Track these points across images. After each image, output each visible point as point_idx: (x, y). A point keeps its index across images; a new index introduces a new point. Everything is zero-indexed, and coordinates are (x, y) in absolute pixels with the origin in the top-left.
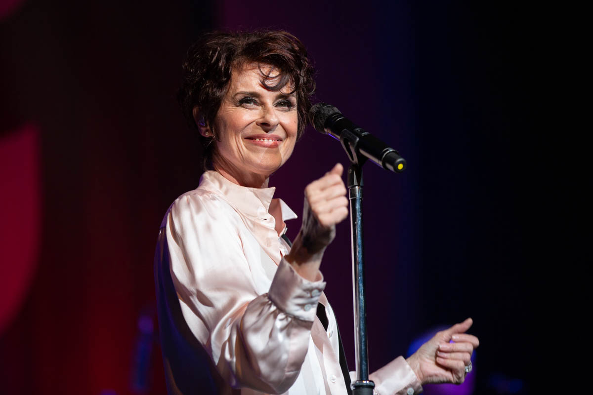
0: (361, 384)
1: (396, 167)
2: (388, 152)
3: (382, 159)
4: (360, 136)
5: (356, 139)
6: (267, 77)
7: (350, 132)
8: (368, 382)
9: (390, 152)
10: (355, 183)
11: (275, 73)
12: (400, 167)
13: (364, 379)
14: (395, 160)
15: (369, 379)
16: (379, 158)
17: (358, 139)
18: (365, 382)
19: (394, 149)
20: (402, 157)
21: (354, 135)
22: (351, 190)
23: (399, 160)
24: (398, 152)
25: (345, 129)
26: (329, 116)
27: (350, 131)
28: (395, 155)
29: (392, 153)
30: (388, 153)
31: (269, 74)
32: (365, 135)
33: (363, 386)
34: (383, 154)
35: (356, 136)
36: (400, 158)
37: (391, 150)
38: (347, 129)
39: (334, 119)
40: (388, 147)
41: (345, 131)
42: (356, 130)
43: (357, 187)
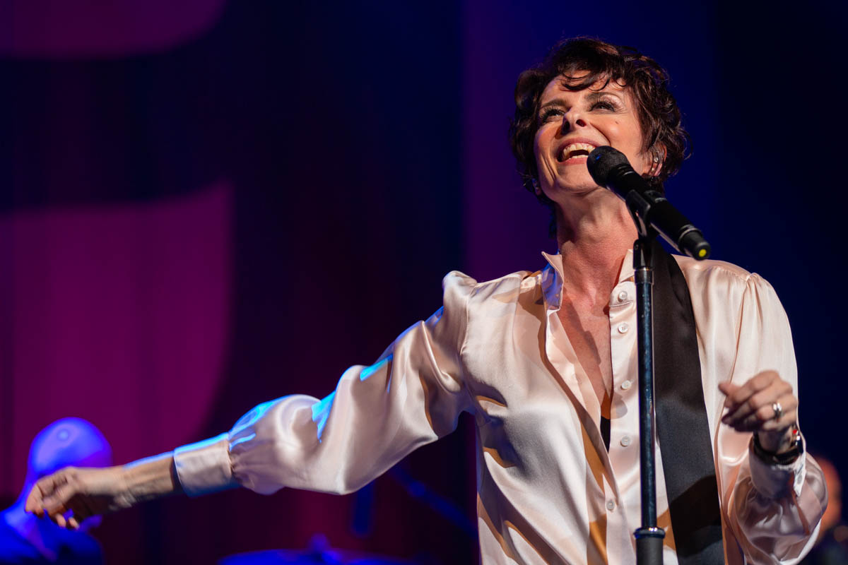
0: (646, 532)
2: (688, 230)
3: (679, 241)
4: (651, 203)
5: (646, 206)
7: (639, 195)
8: (656, 529)
9: (691, 231)
10: (643, 264)
13: (651, 525)
14: (696, 244)
15: (658, 525)
16: (675, 240)
17: (649, 206)
18: (651, 529)
19: (695, 227)
20: (706, 239)
21: (644, 200)
23: (701, 244)
24: (700, 231)
25: (634, 190)
26: (613, 168)
27: (639, 193)
28: (696, 237)
29: (693, 233)
30: (688, 233)
32: (659, 202)
33: (650, 535)
34: (681, 234)
35: (647, 203)
36: (702, 241)
37: (691, 228)
38: (636, 190)
39: (620, 173)
40: (687, 224)
41: (633, 193)
42: (647, 192)
43: (645, 269)
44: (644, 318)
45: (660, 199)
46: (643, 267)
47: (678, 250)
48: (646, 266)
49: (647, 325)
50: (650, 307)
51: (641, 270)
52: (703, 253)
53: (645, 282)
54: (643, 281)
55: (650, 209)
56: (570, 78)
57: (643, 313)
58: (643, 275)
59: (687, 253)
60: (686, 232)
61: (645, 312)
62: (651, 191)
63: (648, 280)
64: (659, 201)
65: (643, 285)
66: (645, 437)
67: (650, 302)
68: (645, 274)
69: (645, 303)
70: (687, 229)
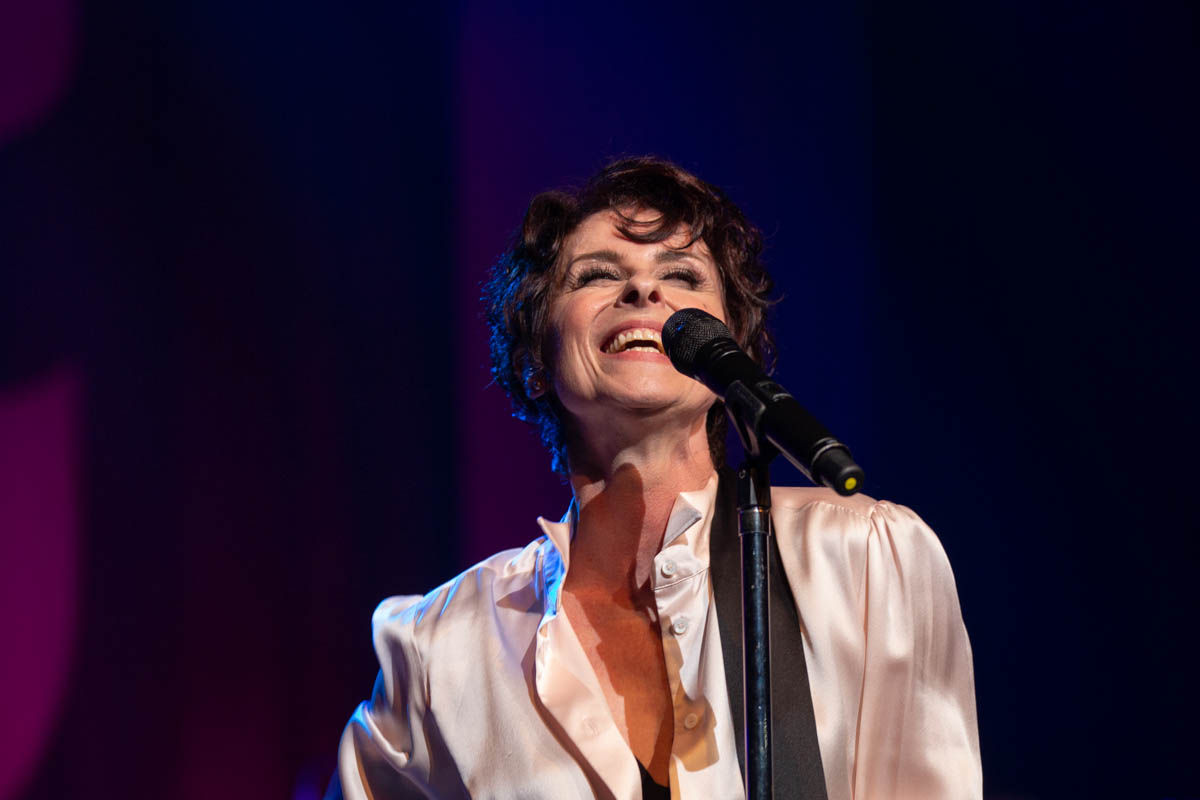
2: (828, 447)
3: (812, 465)
4: (767, 402)
5: (759, 406)
7: (747, 390)
9: (832, 448)
10: (753, 501)
14: (840, 469)
17: (763, 408)
19: (838, 441)
20: (857, 462)
21: (756, 398)
22: (741, 515)
23: (848, 469)
25: (738, 381)
26: (706, 344)
27: (747, 386)
28: (839, 457)
29: (835, 451)
30: (827, 450)
34: (815, 453)
35: (759, 400)
36: (850, 465)
37: (832, 443)
38: (742, 382)
39: (716, 353)
40: (825, 437)
41: (737, 386)
42: (761, 384)
43: (756, 510)
44: (755, 590)
45: (781, 395)
46: (754, 506)
47: (810, 478)
48: (758, 506)
49: (759, 602)
50: (765, 573)
51: (750, 511)
52: (851, 483)
53: (757, 530)
54: (754, 529)
55: (765, 411)
56: (631, 222)
57: (753, 582)
58: (754, 521)
59: (825, 482)
60: (824, 449)
61: (757, 581)
62: (767, 383)
63: (761, 528)
64: (780, 398)
65: (754, 535)
66: (756, 785)
67: (765, 563)
68: (757, 517)
69: (758, 566)
70: (825, 444)
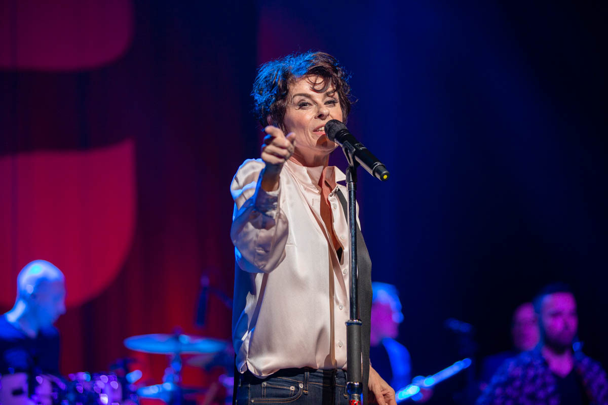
0: (352, 322)
1: (382, 178)
5: (353, 149)
6: (315, 84)
8: (357, 321)
10: (351, 180)
11: (320, 80)
12: (385, 177)
13: (355, 319)
14: (382, 171)
15: (358, 319)
20: (388, 170)
21: (352, 146)
23: (385, 172)
24: (384, 166)
25: (347, 141)
26: (339, 131)
28: (382, 168)
29: (380, 166)
31: (316, 81)
33: (353, 323)
34: (374, 166)
39: (341, 134)
40: (377, 161)
41: (348, 144)
42: (356, 144)
44: (352, 209)
45: (363, 148)
48: (353, 182)
49: (353, 212)
51: (350, 183)
54: (351, 189)
55: (356, 151)
58: (351, 186)
61: (352, 206)
69: (352, 201)
70: (377, 164)
